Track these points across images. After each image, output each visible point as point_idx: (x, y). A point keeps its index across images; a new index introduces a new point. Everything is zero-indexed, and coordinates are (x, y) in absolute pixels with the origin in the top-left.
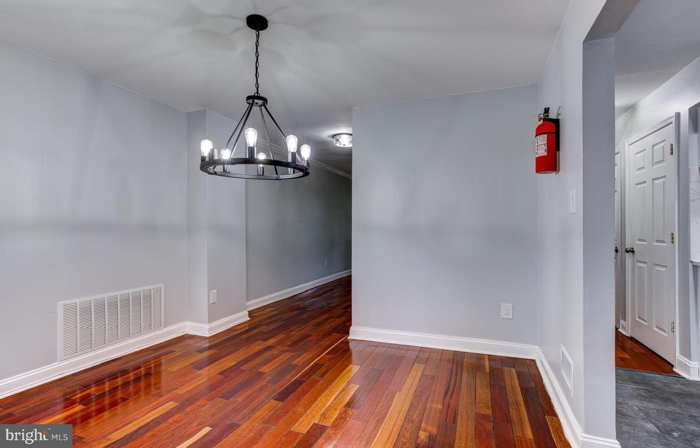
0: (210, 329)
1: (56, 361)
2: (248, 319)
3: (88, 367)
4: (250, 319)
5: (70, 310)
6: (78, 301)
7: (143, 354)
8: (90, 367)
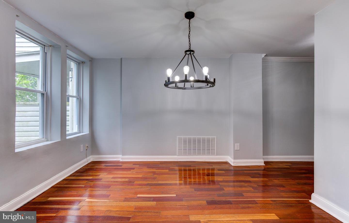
0: (234, 163)
1: (176, 155)
2: (263, 164)
3: (185, 161)
4: (265, 165)
5: (180, 139)
6: (182, 137)
7: (205, 163)
8: (186, 161)
